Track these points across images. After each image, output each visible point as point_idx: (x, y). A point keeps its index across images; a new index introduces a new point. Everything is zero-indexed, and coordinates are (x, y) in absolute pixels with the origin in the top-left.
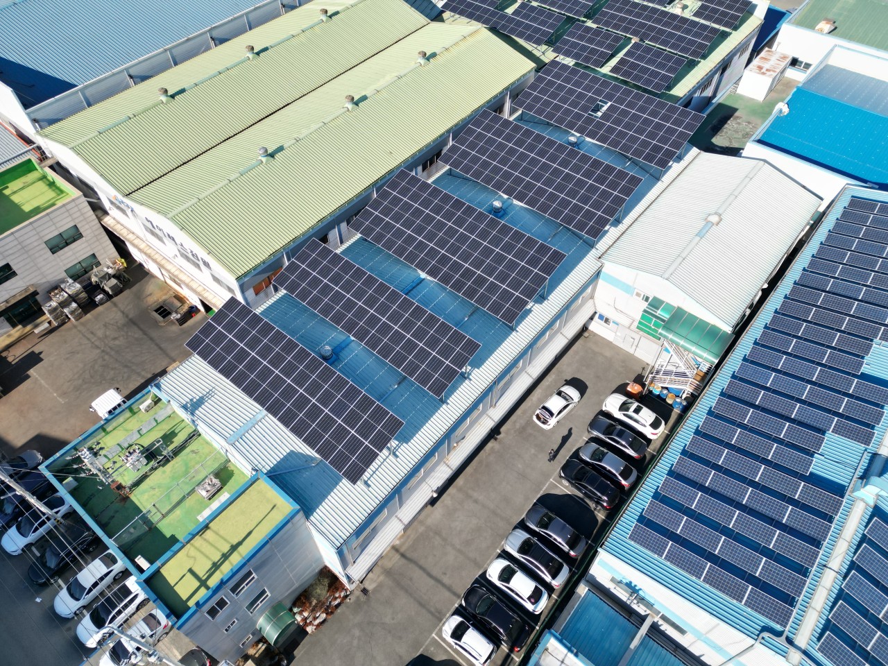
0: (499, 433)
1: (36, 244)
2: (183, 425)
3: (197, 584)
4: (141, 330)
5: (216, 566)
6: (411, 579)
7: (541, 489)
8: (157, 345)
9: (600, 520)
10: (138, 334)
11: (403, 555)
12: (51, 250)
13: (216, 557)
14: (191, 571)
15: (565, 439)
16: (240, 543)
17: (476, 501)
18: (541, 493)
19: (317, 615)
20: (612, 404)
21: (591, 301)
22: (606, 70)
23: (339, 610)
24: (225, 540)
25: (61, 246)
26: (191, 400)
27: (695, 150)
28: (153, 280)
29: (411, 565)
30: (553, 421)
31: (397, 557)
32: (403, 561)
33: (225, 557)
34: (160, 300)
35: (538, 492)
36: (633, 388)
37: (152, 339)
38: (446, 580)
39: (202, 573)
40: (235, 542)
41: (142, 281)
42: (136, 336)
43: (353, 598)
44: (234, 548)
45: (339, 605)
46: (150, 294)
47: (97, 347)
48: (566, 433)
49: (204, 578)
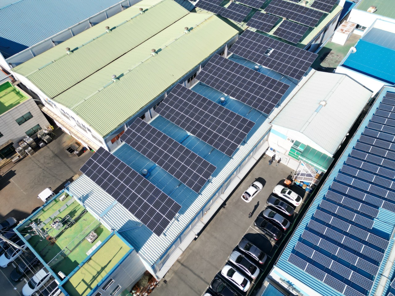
0: (225, 205)
1: (11, 121)
2: (79, 207)
3: (86, 287)
4: (61, 159)
5: (95, 278)
6: (186, 276)
7: (246, 231)
8: (67, 166)
9: (273, 245)
10: (59, 161)
11: (182, 264)
12: (18, 123)
13: (95, 273)
14: (83, 280)
15: (256, 207)
16: (106, 266)
18: (246, 233)
20: (278, 190)
21: (267, 142)
22: (271, 33)
23: (153, 291)
24: (99, 265)
25: (23, 122)
26: (83, 196)
27: (313, 70)
28: (66, 135)
30: (250, 199)
31: (180, 265)
33: (99, 273)
34: (69, 145)
36: (287, 182)
37: (65, 163)
38: (202, 276)
39: (88, 281)
40: (103, 266)
41: (61, 136)
42: (58, 162)
43: (160, 285)
44: (103, 269)
45: (153, 288)
46: (65, 142)
49: (89, 284)
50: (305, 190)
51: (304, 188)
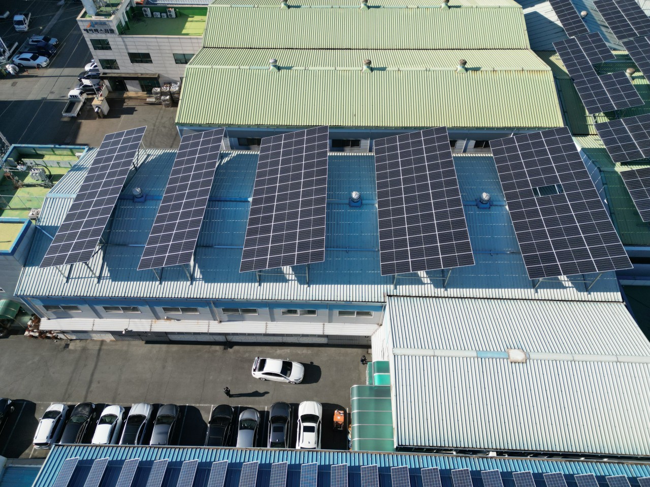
0: (231, 347)
1: (168, 52)
7: (199, 403)
11: (100, 350)
12: (175, 60)
15: (256, 394)
17: (164, 367)
18: (196, 405)
19: (35, 331)
23: (47, 340)
25: (182, 62)
29: (95, 359)
31: (97, 347)
32: (96, 352)
35: (196, 403)
36: (337, 415)
43: (59, 342)
45: (49, 338)
47: (154, 126)
48: (261, 391)
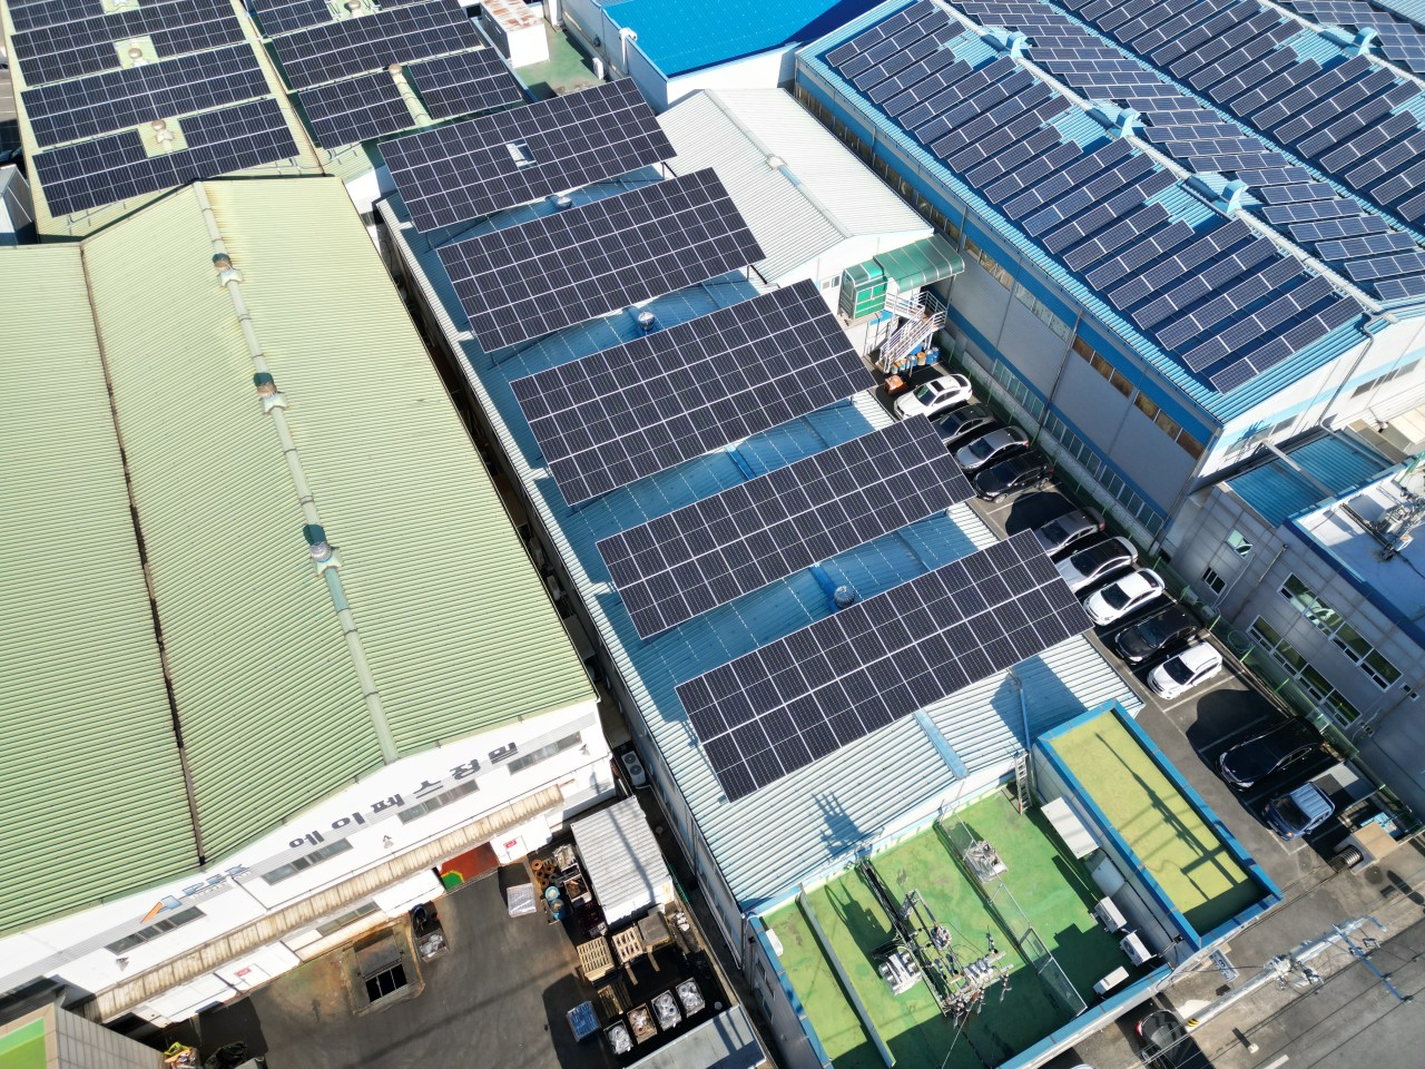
3: (1209, 865)
4: (410, 1038)
5: (1184, 833)
7: (996, 525)
8: (469, 1011)
9: (1055, 491)
10: (419, 1048)
13: (1169, 831)
14: (1186, 871)
16: (1152, 794)
18: (1005, 529)
20: (914, 407)
24: (1142, 813)
28: (274, 993)
33: (1170, 817)
34: (349, 984)
36: (894, 383)
37: (448, 1020)
39: (1191, 855)
40: (1148, 801)
41: (261, 1017)
42: (420, 1053)
44: (1157, 803)
46: (316, 1004)
49: (1201, 854)
50: (926, 365)
51: (922, 363)
